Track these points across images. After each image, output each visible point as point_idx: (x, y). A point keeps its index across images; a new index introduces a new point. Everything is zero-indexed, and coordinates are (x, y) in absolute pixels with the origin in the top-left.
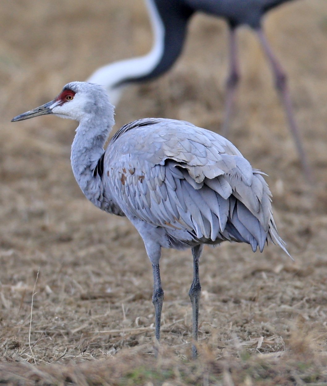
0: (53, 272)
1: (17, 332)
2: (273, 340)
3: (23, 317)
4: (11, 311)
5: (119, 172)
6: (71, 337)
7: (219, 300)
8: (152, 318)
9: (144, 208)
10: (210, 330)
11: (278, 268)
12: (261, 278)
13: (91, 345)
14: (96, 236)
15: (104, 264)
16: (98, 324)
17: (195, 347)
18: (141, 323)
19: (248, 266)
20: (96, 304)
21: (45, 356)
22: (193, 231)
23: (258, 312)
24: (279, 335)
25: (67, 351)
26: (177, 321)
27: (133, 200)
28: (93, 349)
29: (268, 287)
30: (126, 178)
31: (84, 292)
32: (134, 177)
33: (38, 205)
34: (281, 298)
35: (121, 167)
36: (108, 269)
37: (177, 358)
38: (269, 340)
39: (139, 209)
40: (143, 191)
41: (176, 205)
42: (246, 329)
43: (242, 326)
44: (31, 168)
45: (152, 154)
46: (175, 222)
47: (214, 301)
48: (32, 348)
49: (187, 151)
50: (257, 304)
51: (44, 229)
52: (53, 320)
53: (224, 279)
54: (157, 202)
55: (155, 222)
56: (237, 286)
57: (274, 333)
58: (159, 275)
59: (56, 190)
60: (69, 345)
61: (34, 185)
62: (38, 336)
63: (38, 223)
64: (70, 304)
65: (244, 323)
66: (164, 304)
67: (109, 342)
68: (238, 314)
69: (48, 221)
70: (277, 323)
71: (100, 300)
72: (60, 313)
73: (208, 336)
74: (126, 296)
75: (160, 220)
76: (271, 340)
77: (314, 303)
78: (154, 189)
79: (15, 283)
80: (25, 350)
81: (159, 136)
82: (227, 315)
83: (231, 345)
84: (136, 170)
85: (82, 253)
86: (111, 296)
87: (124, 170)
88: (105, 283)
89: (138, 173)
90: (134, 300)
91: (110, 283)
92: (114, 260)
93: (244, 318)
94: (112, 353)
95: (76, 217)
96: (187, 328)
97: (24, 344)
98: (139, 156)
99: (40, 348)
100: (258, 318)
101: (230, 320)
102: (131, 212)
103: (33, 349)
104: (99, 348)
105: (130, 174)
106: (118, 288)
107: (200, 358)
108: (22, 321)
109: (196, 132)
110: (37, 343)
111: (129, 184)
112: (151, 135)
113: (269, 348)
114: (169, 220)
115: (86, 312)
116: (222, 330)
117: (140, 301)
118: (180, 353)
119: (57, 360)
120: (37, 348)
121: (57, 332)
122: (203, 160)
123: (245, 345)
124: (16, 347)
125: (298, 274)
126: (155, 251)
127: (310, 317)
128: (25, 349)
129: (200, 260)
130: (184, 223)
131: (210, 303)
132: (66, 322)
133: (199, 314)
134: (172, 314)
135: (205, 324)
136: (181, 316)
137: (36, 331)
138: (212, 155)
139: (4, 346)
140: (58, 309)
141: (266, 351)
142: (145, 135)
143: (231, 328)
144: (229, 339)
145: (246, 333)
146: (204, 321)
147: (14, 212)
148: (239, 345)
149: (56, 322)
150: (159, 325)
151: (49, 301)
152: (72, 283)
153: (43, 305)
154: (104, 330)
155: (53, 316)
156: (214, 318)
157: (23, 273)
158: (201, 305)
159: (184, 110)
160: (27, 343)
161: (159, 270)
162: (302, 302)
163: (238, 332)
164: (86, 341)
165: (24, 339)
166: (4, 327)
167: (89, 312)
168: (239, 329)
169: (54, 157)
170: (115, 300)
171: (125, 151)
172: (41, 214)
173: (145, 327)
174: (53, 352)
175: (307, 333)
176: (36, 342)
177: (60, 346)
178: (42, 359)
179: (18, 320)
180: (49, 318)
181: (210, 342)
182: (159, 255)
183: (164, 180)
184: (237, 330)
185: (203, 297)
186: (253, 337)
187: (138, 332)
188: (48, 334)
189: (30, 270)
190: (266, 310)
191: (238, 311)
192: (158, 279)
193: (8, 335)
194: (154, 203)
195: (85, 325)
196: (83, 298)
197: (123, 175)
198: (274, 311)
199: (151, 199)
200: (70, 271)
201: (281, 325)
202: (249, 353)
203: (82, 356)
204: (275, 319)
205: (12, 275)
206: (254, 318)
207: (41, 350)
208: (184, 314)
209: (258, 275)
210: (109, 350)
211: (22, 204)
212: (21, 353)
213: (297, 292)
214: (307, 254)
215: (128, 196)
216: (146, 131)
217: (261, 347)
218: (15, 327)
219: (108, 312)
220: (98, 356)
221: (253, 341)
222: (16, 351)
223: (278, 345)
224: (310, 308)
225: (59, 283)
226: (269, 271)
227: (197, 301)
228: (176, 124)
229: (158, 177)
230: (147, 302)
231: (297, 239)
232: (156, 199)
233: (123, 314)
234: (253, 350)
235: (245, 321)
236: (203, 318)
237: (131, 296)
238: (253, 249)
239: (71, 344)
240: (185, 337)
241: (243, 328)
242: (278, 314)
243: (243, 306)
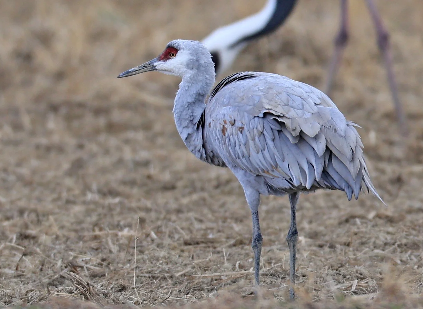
0: (158, 219)
1: (124, 275)
2: (367, 283)
3: (129, 261)
4: (118, 255)
5: (220, 124)
6: (174, 279)
7: (315, 246)
8: (252, 262)
9: (244, 158)
10: (307, 274)
11: (371, 215)
12: (355, 224)
13: (193, 288)
14: (198, 185)
15: (206, 211)
16: (200, 268)
17: (293, 289)
18: (241, 267)
19: (342, 213)
20: (198, 248)
21: (150, 298)
22: (290, 179)
23: (352, 256)
24: (372, 278)
25: (171, 293)
26: (276, 265)
27: (233, 150)
28: (196, 292)
29: (362, 232)
30: (227, 129)
31: (187, 237)
32: (234, 128)
33: (144, 155)
34: (374, 243)
35: (221, 119)
36: (210, 216)
37: (276, 300)
38: (362, 283)
39: (239, 158)
40: (243, 141)
41: (274, 154)
42: (341, 273)
43: (337, 270)
44: (137, 120)
45: (252, 107)
46: (273, 171)
47: (310, 246)
48: (137, 291)
49: (285, 103)
50: (351, 249)
51: (149, 177)
52: (158, 264)
53: (319, 225)
54: (256, 151)
55: (254, 171)
56: (333, 232)
57: (367, 276)
58: (258, 221)
59: (160, 141)
60: (173, 288)
61: (140, 136)
62: (143, 279)
63: (144, 171)
64: (174, 248)
65: (339, 267)
66: (263, 249)
67: (211, 285)
68: (333, 258)
69: (153, 171)
70: (370, 266)
71: (203, 245)
72: (164, 257)
73: (304, 279)
74: (227, 242)
75: (259, 168)
76: (364, 283)
77: (405, 247)
78: (254, 140)
79: (121, 229)
80: (131, 293)
81: (257, 89)
82: (323, 260)
83: (327, 288)
84: (236, 122)
85: (185, 201)
86: (212, 241)
87: (225, 122)
88: (207, 229)
89: (238, 124)
90: (234, 245)
91: (212, 229)
92: (216, 207)
93: (339, 262)
94: (214, 295)
95: (180, 166)
96: (285, 271)
97: (131, 287)
98: (238, 108)
99: (146, 290)
100: (352, 262)
101: (325, 264)
102: (232, 162)
103: (139, 291)
104: (201, 290)
105: (230, 125)
106: (219, 234)
107: (297, 300)
108: (128, 265)
109: (294, 86)
110: (143, 286)
111: (230, 135)
112: (250, 89)
113: (362, 290)
114: (267, 169)
115: (189, 257)
116: (318, 274)
117: (241, 246)
118: (278, 296)
119: (162, 303)
120: (143, 291)
121: (162, 276)
122: (300, 112)
123: (340, 288)
124: (122, 290)
125: (390, 220)
126: (254, 198)
127: (401, 261)
128: (131, 291)
129: (297, 207)
130: (282, 171)
131: (307, 248)
132: (170, 266)
133: (297, 259)
134: (271, 259)
135: (302, 268)
136: (279, 260)
137: (141, 275)
138: (309, 107)
139: (112, 289)
140: (162, 253)
141: (360, 293)
142: (245, 89)
143: (326, 272)
144: (325, 282)
145: (341, 277)
146: (301, 265)
147: (120, 162)
148: (334, 288)
149: (160, 266)
150: (258, 269)
151: (154, 246)
152: (175, 229)
153: (148, 250)
154: (206, 274)
155: (158, 260)
156: (310, 262)
157: (129, 220)
158: (298, 250)
159: (282, 65)
160: (133, 287)
161: (258, 216)
162: (394, 246)
163: (334, 275)
164: (189, 284)
165: (131, 282)
166: (111, 271)
167: (191, 257)
168: (334, 273)
169: (158, 110)
170: (216, 245)
171: (225, 104)
172: (146, 164)
173: (245, 270)
174: (158, 295)
175: (399, 276)
176: (142, 285)
177: (165, 289)
178: (147, 301)
179: (124, 264)
180: (154, 262)
181: (306, 285)
182: (258, 202)
183: (263, 131)
184: (332, 274)
185: (301, 241)
186: (348, 280)
187: (238, 276)
188: (153, 277)
189: (137, 216)
190: (359, 255)
191: (333, 255)
192: (257, 225)
193: (115, 279)
194: (253, 153)
195: (189, 269)
196: (186, 243)
197: (224, 126)
198: (367, 256)
199: (251, 149)
200: (174, 217)
201: (374, 268)
202: (344, 295)
203: (185, 299)
204: (368, 263)
205: (119, 222)
206: (349, 262)
207: (146, 293)
208: (283, 258)
209: (351, 221)
210: (210, 292)
211: (128, 154)
212: (128, 296)
213: (389, 237)
214: (398, 201)
215: (229, 146)
216: (245, 84)
217: (355, 289)
218: (122, 271)
219: (210, 257)
220: (200, 299)
221: (347, 284)
222: (123, 293)
223: (371, 287)
224: (401, 252)
225: (163, 229)
226: (362, 217)
227: (294, 246)
228: (274, 77)
229: (257, 127)
230: (246, 247)
231: (389, 187)
232: (255, 149)
233: (224, 259)
234: (347, 292)
235: (340, 265)
236: (300, 262)
237: (232, 242)
238: (349, 197)
239: (175, 287)
240: (283, 280)
241: (338, 272)
242: (371, 258)
243: (338, 251)
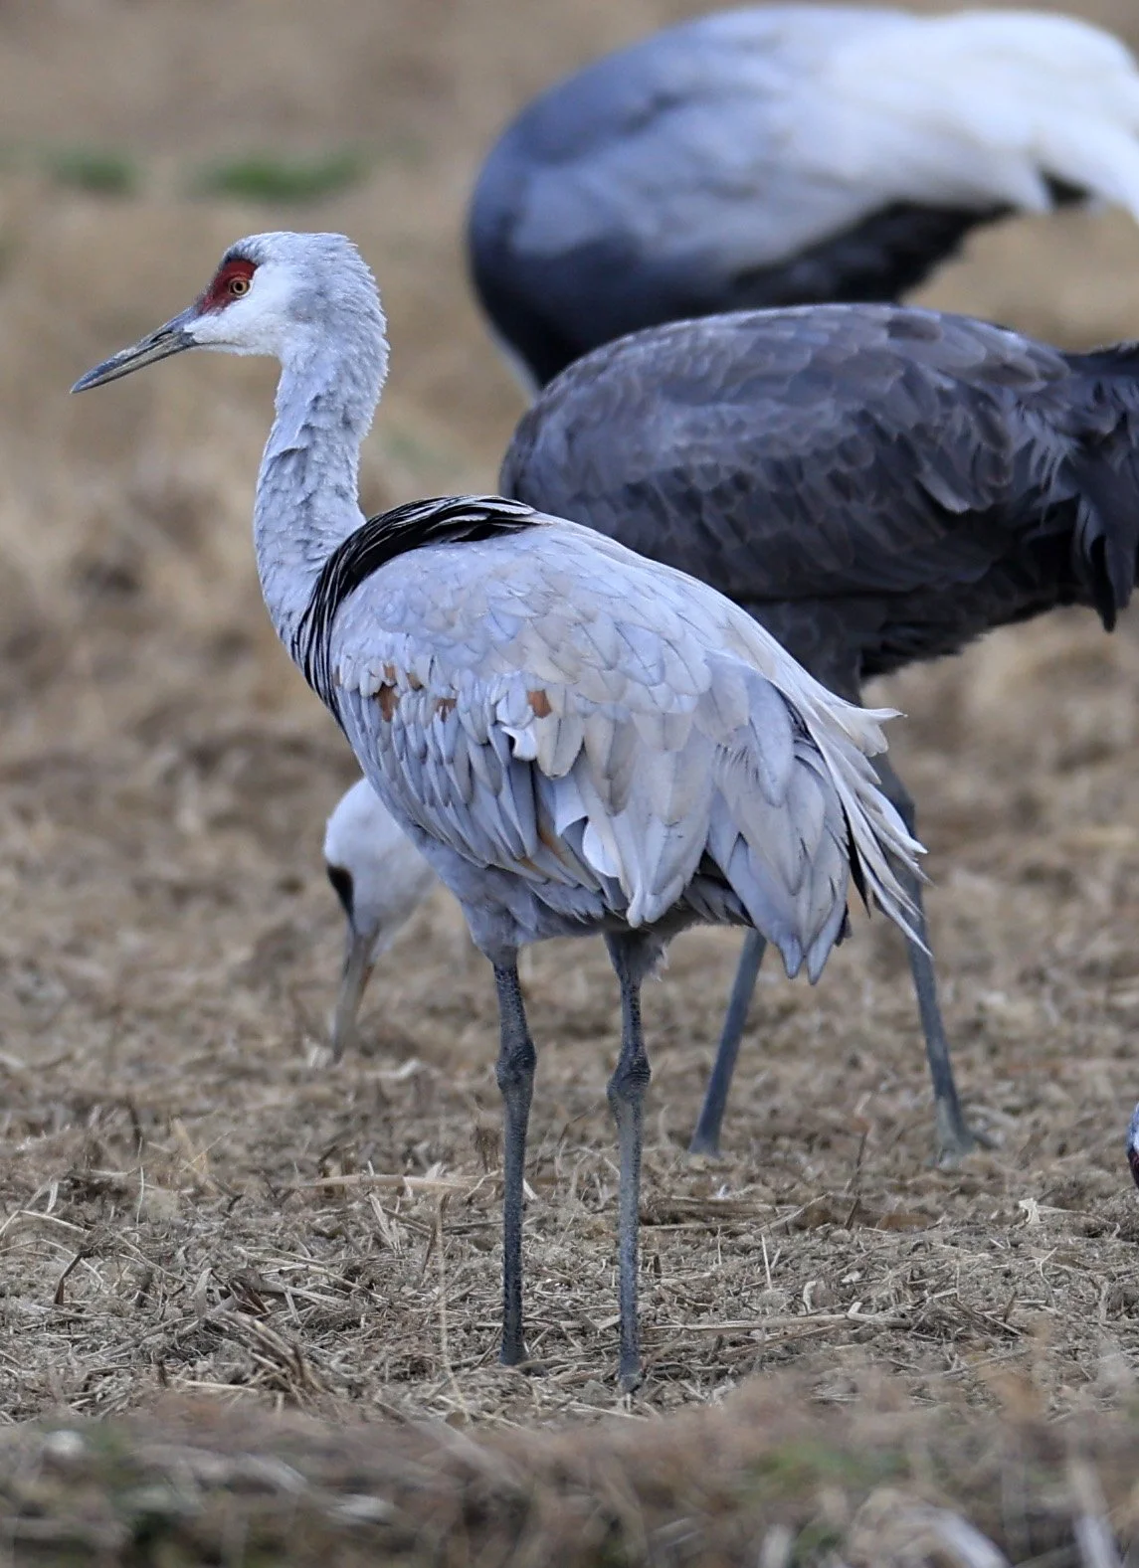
1: (421, 1325)
4: (402, 1257)
5: (371, 674)
6: (592, 1341)
7: (1075, 1231)
9: (451, 805)
13: (656, 1369)
16: (681, 1301)
18: (820, 1300)
20: (676, 1236)
21: (507, 1402)
26: (937, 1295)
27: (415, 774)
28: (664, 1382)
30: (397, 702)
32: (422, 700)
39: (433, 803)
47: (1056, 1231)
52: (538, 1288)
54: (491, 787)
55: (480, 851)
60: (585, 1368)
62: (487, 1338)
64: (596, 1234)
67: (715, 1359)
71: (693, 1225)
72: (560, 1265)
74: (773, 1215)
75: (500, 845)
78: (484, 741)
79: (419, 1168)
80: (439, 1385)
82: (1099, 1279)
86: (725, 1212)
87: (390, 673)
88: (708, 1171)
90: (800, 1227)
94: (723, 1396)
99: (495, 1378)
104: (684, 1378)
105: (409, 687)
106: (751, 1187)
110: (483, 1362)
111: (405, 722)
117: (820, 1230)
119: (545, 1418)
120: (484, 1376)
121: (548, 1327)
124: (413, 1372)
131: (1044, 1239)
132: (577, 1294)
134: (922, 1274)
135: (1027, 1307)
136: (947, 1280)
137: (480, 1324)
139: (377, 1369)
140: (553, 1252)
142: (463, 583)
146: (1023, 1295)
149: (545, 1293)
152: (602, 1169)
154: (699, 1322)
155: (537, 1273)
156: (1055, 1286)
157: (444, 1139)
165: (443, 1346)
166: (378, 1310)
167: (653, 1264)
170: (736, 1225)
173: (833, 1313)
176: (481, 1357)
178: (497, 1413)
179: (422, 1286)
187: (809, 1330)
192: (518, 1012)
193: (391, 1335)
200: (596, 1129)
205: (411, 1143)
210: (713, 1386)
212: (430, 1393)
215: (401, 758)
216: (464, 565)
218: (415, 1311)
219: (718, 1266)
220: (678, 1406)
222: (414, 1386)
225: (559, 1169)
230: (840, 1233)
232: (487, 779)
233: (763, 1272)
237: (793, 1214)
238: (789, 968)
239: (593, 1368)
240: (960, 1347)
